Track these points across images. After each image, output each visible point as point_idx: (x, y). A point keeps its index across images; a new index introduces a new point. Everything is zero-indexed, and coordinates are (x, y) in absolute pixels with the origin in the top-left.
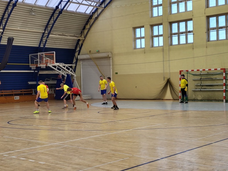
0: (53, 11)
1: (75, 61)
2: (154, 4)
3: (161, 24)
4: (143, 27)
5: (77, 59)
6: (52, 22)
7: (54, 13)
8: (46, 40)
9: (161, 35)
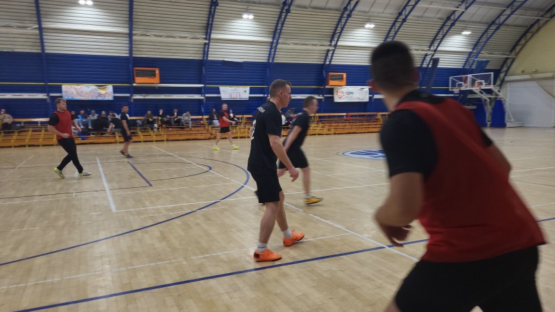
1: (498, 82)
5: (503, 81)
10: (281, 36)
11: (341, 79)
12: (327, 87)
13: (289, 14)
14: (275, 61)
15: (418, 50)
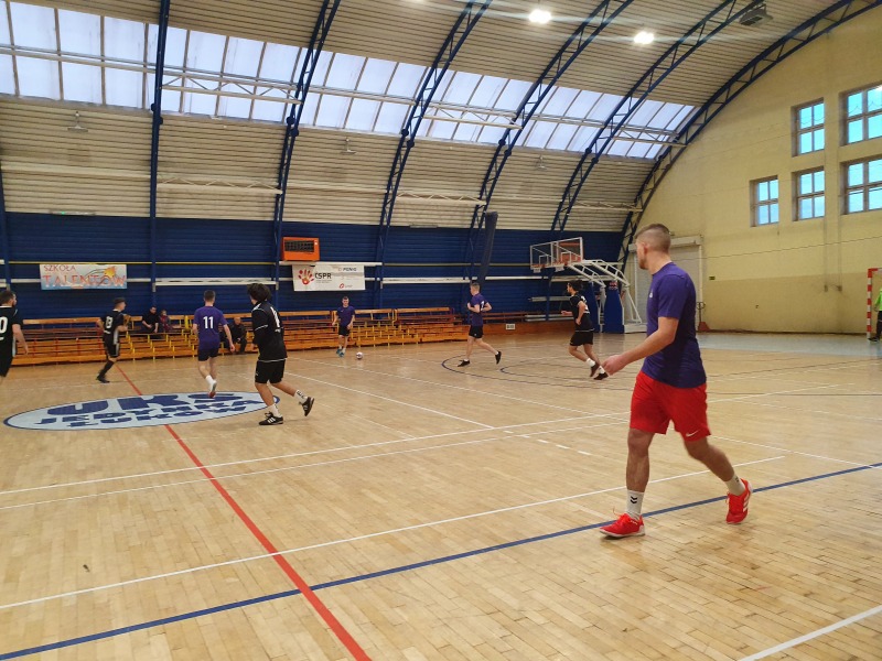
0: (579, 160)
2: (803, 126)
3: (820, 169)
4: (775, 178)
6: (577, 180)
7: (581, 162)
8: (566, 217)
9: (821, 193)
10: (159, 168)
11: (310, 248)
12: (281, 263)
13: (161, 127)
14: (158, 215)
15: (457, 198)
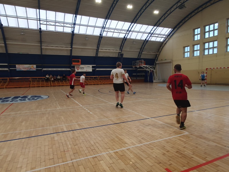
0: (144, 41)
2: (195, 34)
4: (189, 46)
5: (156, 64)
6: (143, 46)
7: (144, 42)
8: (141, 55)
9: (199, 50)
10: (42, 43)
11: (78, 62)
12: (72, 65)
15: (114, 50)
